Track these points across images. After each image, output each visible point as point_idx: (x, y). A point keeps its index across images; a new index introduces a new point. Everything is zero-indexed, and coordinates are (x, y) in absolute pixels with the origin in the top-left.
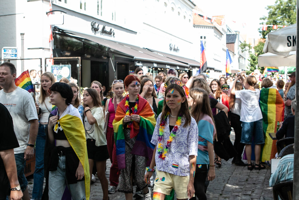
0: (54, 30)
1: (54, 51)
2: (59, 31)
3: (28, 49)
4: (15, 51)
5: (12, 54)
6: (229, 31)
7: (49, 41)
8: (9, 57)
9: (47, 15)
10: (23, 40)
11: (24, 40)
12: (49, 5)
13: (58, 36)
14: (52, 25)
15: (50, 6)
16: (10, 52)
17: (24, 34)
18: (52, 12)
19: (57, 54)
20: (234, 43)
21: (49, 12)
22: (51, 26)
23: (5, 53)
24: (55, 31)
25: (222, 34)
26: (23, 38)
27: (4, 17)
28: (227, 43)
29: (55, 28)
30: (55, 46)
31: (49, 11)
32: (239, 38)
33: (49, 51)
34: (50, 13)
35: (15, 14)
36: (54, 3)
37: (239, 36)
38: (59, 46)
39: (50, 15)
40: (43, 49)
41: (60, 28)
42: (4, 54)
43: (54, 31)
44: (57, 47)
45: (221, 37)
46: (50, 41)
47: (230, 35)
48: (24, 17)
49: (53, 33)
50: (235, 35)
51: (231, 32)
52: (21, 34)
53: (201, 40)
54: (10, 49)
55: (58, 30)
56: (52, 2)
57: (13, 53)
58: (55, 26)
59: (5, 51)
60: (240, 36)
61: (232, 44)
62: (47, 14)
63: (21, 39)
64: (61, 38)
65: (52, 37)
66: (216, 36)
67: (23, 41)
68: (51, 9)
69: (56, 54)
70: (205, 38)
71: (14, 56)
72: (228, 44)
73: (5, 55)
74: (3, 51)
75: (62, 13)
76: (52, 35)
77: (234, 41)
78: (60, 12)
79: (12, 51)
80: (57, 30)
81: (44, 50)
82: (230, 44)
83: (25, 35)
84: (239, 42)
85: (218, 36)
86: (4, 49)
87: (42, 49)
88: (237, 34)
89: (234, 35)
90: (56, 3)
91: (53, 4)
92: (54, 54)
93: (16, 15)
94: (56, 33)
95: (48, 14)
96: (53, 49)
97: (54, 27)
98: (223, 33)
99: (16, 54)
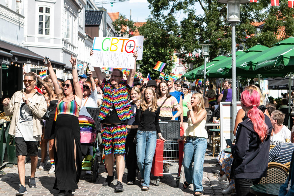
6: (89, 6)
20: (98, 26)
25: (79, 7)
28: (86, 26)
32: (105, 18)
37: (105, 15)
45: (77, 12)
47: (91, 11)
50: (100, 13)
51: (92, 8)
53: (41, 14)
60: (107, 14)
61: (94, 27)
66: (67, 9)
70: (48, 10)
72: (87, 28)
77: (98, 23)
82: (90, 28)
84: (105, 25)
85: (71, 10)
88: (103, 12)
89: (98, 11)
98: (81, 7)
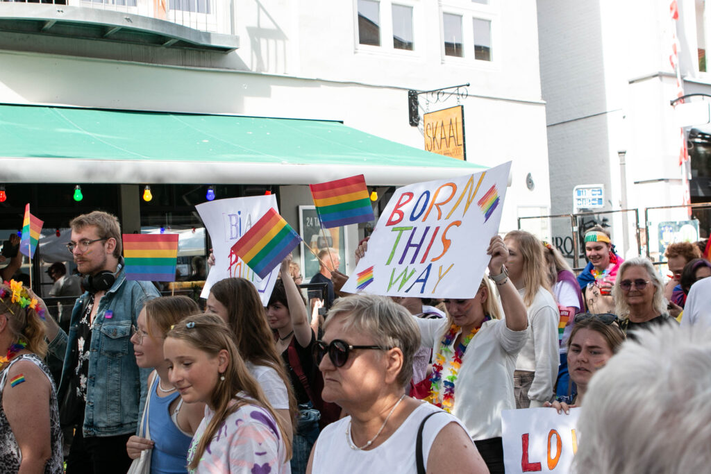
0: (690, 137)
1: (692, 184)
2: (703, 138)
3: (635, 183)
4: (599, 192)
5: (594, 200)
7: (679, 163)
8: (588, 206)
9: (672, 107)
10: (623, 164)
11: (626, 165)
12: (676, 85)
13: (702, 149)
14: (685, 128)
15: (678, 86)
16: (588, 195)
17: (624, 153)
18: (682, 98)
19: (702, 188)
21: (676, 101)
22: (683, 130)
23: (579, 197)
24: (693, 140)
26: (624, 160)
27: (584, 120)
29: (693, 134)
30: (696, 172)
31: (677, 98)
33: (681, 184)
34: (679, 102)
35: (606, 113)
36: (686, 79)
38: (705, 171)
39: (679, 106)
40: (667, 180)
41: (704, 131)
42: (578, 199)
43: (690, 140)
44: (700, 174)
46: (681, 163)
48: (624, 117)
49: (689, 144)
52: (620, 153)
54: (589, 189)
55: (700, 136)
56: (682, 78)
57: (594, 197)
58: (694, 127)
59: (579, 194)
62: (672, 104)
63: (621, 164)
64: (709, 153)
65: (687, 153)
67: (625, 167)
68: (681, 93)
69: (697, 189)
71: (596, 202)
73: (579, 202)
74: (575, 193)
75: (705, 97)
76: (685, 149)
78: (701, 97)
79: (594, 193)
80: (697, 137)
81: (668, 183)
83: (626, 154)
86: (577, 189)
87: (663, 182)
90: (694, 76)
91: (685, 82)
92: (694, 189)
93: (608, 114)
94: (696, 144)
95: (675, 104)
96: (690, 178)
97: (689, 130)
99: (601, 199)
